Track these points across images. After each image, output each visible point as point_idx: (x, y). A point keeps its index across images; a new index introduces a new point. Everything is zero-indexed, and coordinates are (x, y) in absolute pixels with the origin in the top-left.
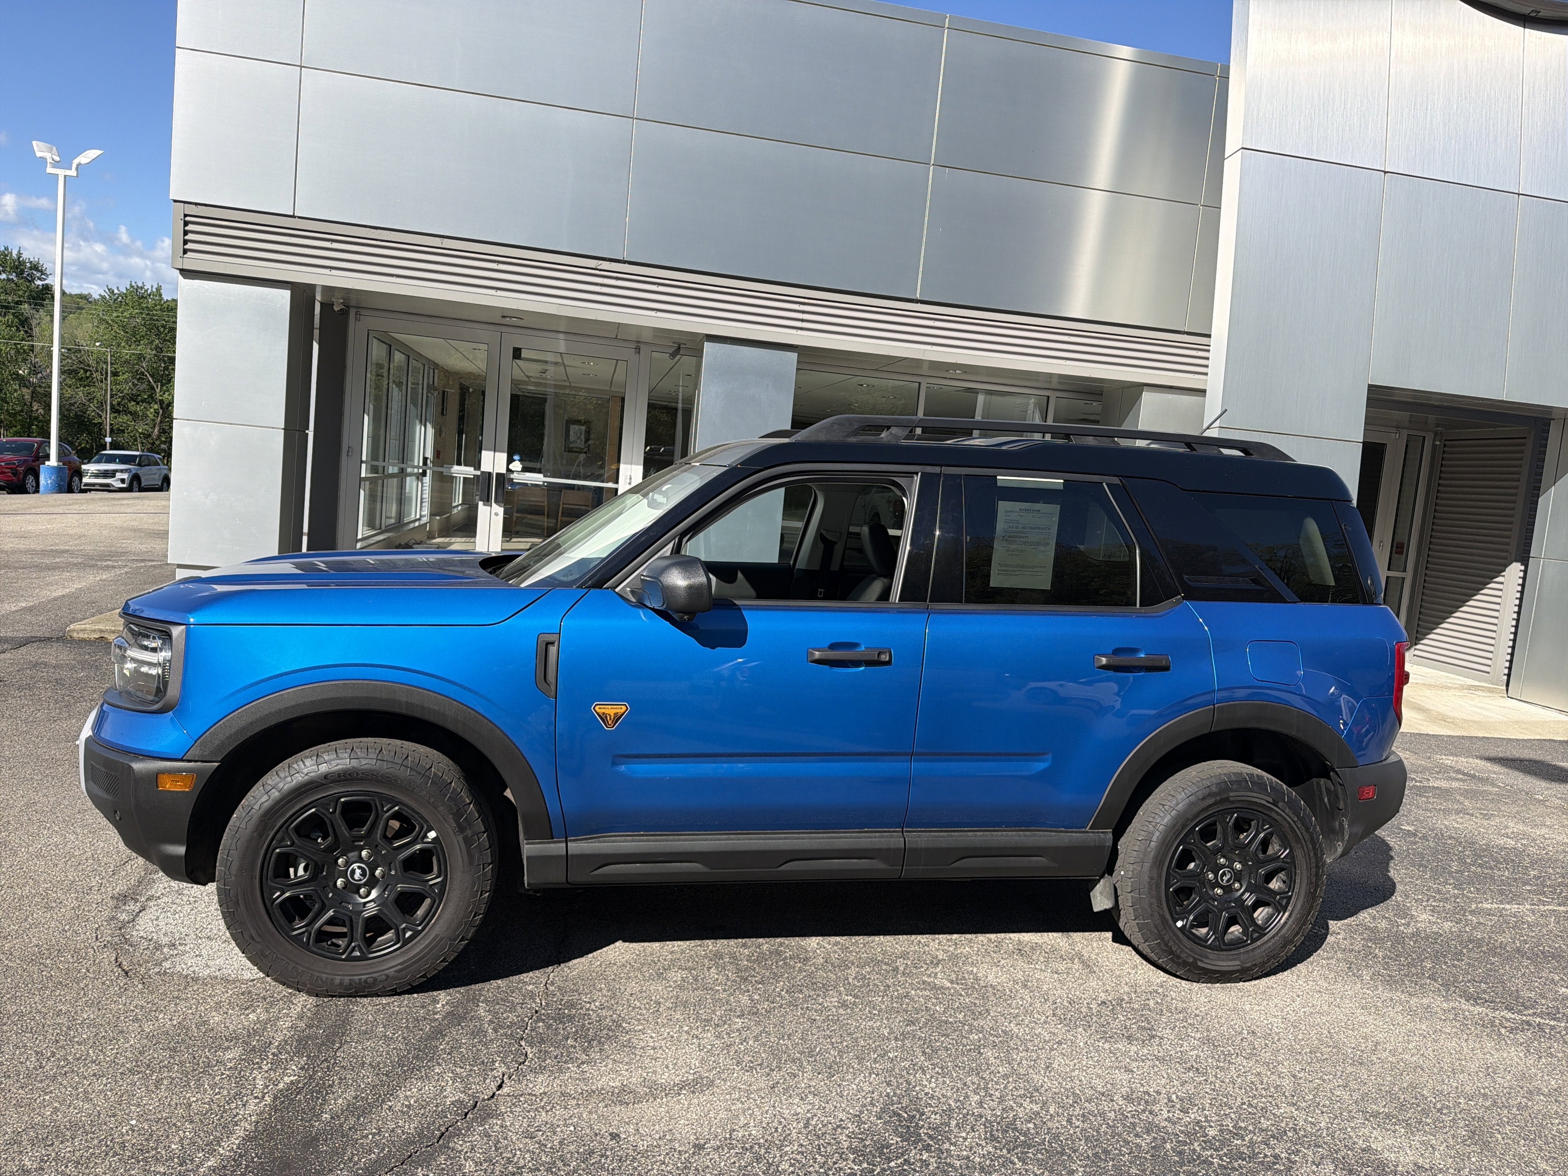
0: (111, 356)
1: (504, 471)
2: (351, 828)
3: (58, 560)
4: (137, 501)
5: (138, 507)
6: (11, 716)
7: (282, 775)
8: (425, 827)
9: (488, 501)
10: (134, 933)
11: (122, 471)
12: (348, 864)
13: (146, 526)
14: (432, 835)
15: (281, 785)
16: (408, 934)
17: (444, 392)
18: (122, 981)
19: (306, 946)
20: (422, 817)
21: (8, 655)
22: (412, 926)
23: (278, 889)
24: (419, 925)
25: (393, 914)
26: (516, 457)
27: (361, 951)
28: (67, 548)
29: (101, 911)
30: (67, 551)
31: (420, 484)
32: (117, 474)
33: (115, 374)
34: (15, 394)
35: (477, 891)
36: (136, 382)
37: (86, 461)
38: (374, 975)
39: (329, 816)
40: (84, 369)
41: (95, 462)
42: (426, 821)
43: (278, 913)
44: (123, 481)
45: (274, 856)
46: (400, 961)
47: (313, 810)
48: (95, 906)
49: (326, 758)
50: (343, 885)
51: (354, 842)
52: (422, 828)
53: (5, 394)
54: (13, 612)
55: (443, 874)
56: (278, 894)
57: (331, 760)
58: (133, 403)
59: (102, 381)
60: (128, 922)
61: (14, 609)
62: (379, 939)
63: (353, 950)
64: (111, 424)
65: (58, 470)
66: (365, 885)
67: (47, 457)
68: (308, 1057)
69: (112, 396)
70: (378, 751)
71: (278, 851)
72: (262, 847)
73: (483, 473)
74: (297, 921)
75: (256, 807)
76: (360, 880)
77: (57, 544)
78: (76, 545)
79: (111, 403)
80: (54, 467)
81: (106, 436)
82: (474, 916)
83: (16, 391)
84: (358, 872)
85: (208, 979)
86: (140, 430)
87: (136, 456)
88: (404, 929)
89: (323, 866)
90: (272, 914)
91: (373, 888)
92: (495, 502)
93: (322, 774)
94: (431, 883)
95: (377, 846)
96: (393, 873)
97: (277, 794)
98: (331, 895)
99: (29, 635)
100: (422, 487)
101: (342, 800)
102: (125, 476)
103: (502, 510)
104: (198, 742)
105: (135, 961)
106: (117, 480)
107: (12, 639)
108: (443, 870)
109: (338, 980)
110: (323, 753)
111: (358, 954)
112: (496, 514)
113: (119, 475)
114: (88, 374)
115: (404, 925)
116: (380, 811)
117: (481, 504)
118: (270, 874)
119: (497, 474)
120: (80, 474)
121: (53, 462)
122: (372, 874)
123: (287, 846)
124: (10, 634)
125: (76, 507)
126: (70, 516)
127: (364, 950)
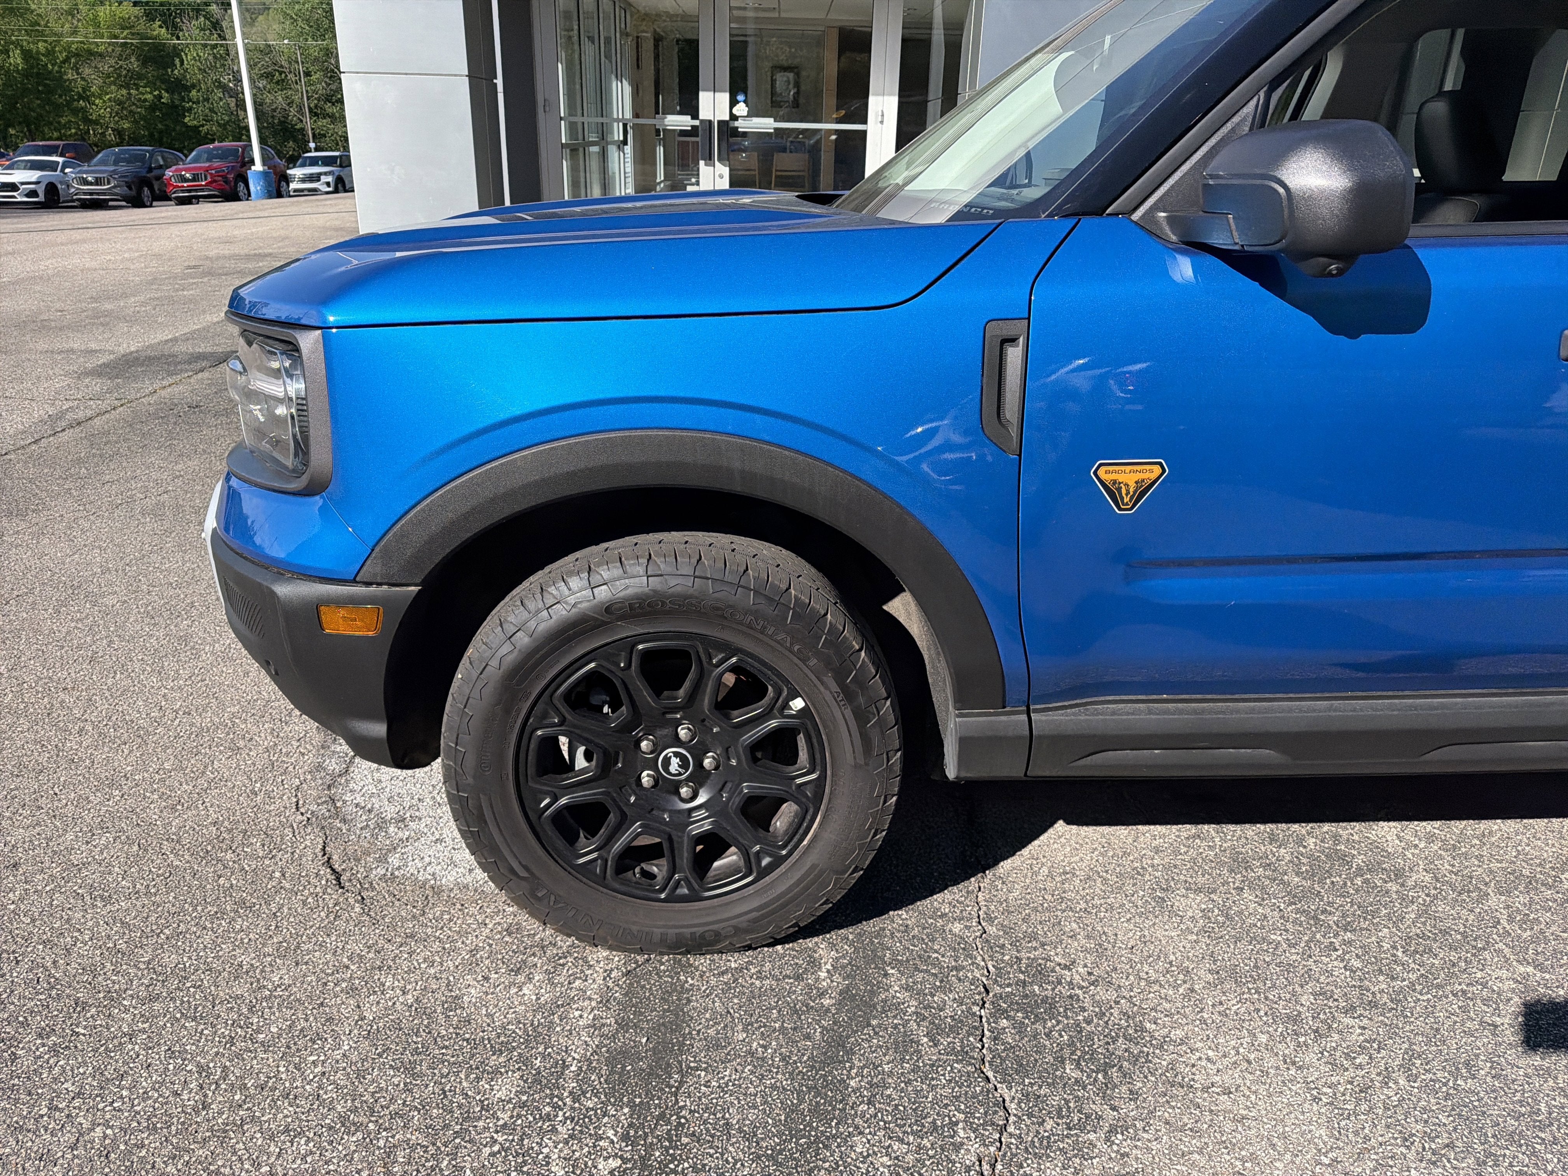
0: (301, 54)
1: (727, 118)
2: (657, 692)
3: (261, 264)
4: (340, 201)
5: (341, 207)
6: (204, 450)
7: (531, 605)
8: (785, 693)
9: (710, 159)
10: (348, 797)
11: (326, 174)
12: (657, 749)
13: (348, 225)
14: (798, 704)
15: (532, 624)
16: (766, 861)
17: (638, 37)
18: (333, 895)
19: (602, 881)
20: (780, 675)
21: (206, 374)
22: (771, 848)
23: (547, 793)
24: (784, 847)
25: (739, 828)
26: (741, 97)
27: (690, 886)
28: (271, 251)
29: (303, 754)
30: (270, 254)
31: (622, 154)
32: (322, 177)
33: (308, 74)
34: (221, 103)
35: (879, 796)
36: (327, 80)
37: (291, 165)
38: (715, 927)
39: (619, 674)
40: (278, 71)
41: (300, 166)
42: (787, 682)
43: (550, 831)
44: (328, 184)
45: (532, 746)
46: (755, 904)
47: (592, 665)
48: (295, 744)
49: (606, 575)
50: (652, 782)
51: (664, 713)
52: (779, 693)
53: (212, 103)
54: (215, 324)
55: (818, 767)
56: (547, 801)
57: (615, 579)
58: (329, 104)
59: (297, 83)
60: (340, 775)
61: (215, 320)
62: (716, 864)
63: (678, 884)
64: (313, 129)
65: (264, 174)
66: (688, 780)
67: (252, 162)
68: (631, 1105)
69: (308, 99)
70: (694, 561)
71: (539, 733)
72: (512, 727)
73: (702, 121)
74: (582, 838)
75: (494, 663)
76: (680, 774)
77: (260, 248)
78: (279, 248)
79: (309, 107)
80: (260, 172)
81: (309, 142)
82: (875, 835)
83: (221, 99)
84: (675, 762)
85: (456, 891)
86: (340, 133)
87: (336, 157)
88: (758, 852)
89: (617, 754)
90: (541, 834)
91: (701, 785)
92: (719, 160)
93: (602, 603)
94: (799, 781)
95: (703, 720)
96: (734, 762)
97: (527, 640)
98: (633, 799)
99: (228, 349)
100: (624, 158)
101: (640, 647)
102: (330, 179)
103: (727, 169)
104: (377, 549)
105: (350, 850)
106: (322, 184)
107: (212, 354)
108: (818, 761)
109: (658, 931)
110: (599, 565)
111: (686, 891)
112: (721, 176)
113: (324, 179)
114: (283, 75)
115: (757, 848)
116: (705, 664)
117: (702, 163)
118: (531, 770)
119: (719, 122)
120: (287, 179)
121: (258, 166)
122: (699, 765)
123: (555, 725)
124: (209, 350)
125: (281, 209)
126: (275, 218)
127: (696, 886)
